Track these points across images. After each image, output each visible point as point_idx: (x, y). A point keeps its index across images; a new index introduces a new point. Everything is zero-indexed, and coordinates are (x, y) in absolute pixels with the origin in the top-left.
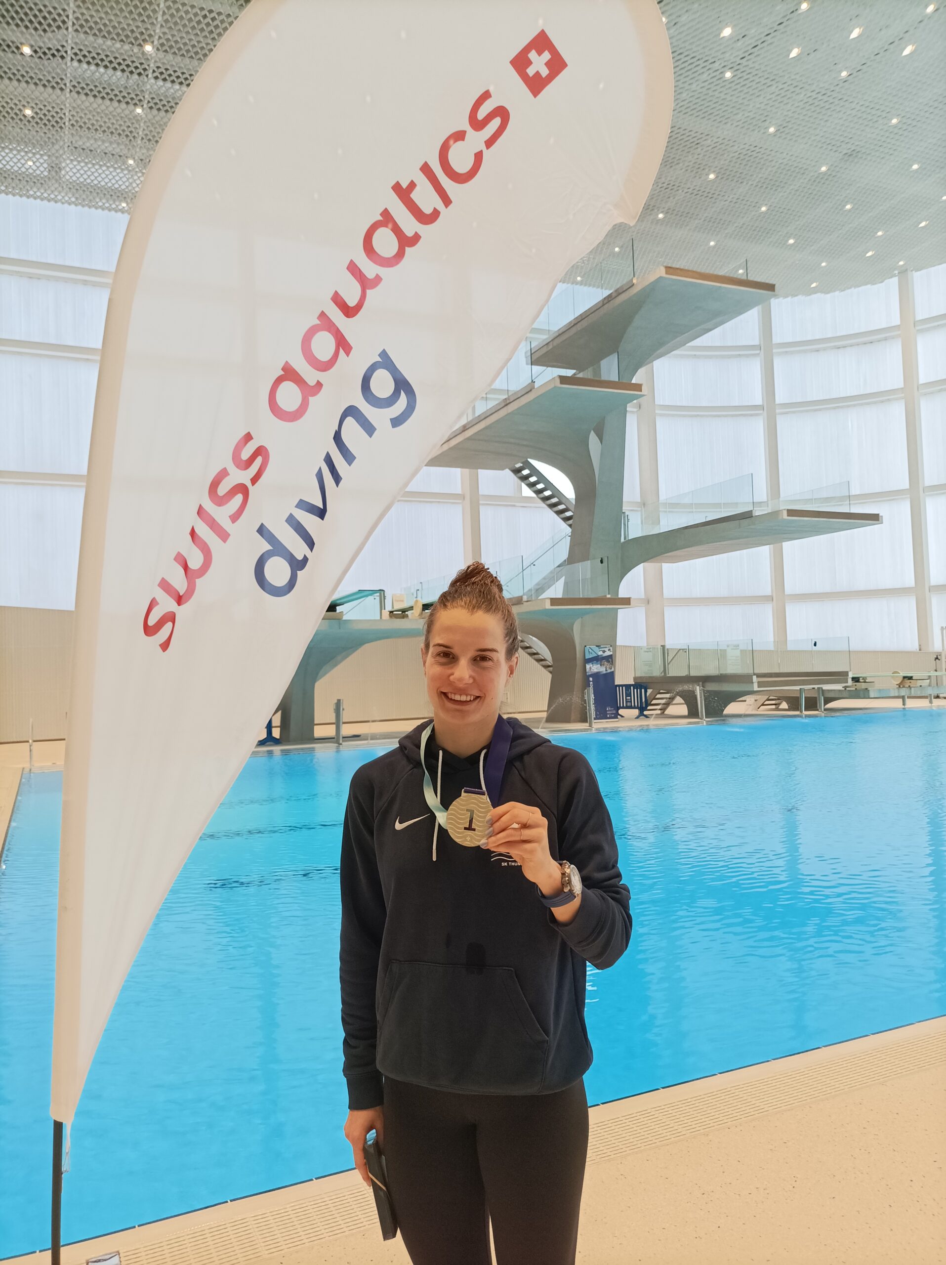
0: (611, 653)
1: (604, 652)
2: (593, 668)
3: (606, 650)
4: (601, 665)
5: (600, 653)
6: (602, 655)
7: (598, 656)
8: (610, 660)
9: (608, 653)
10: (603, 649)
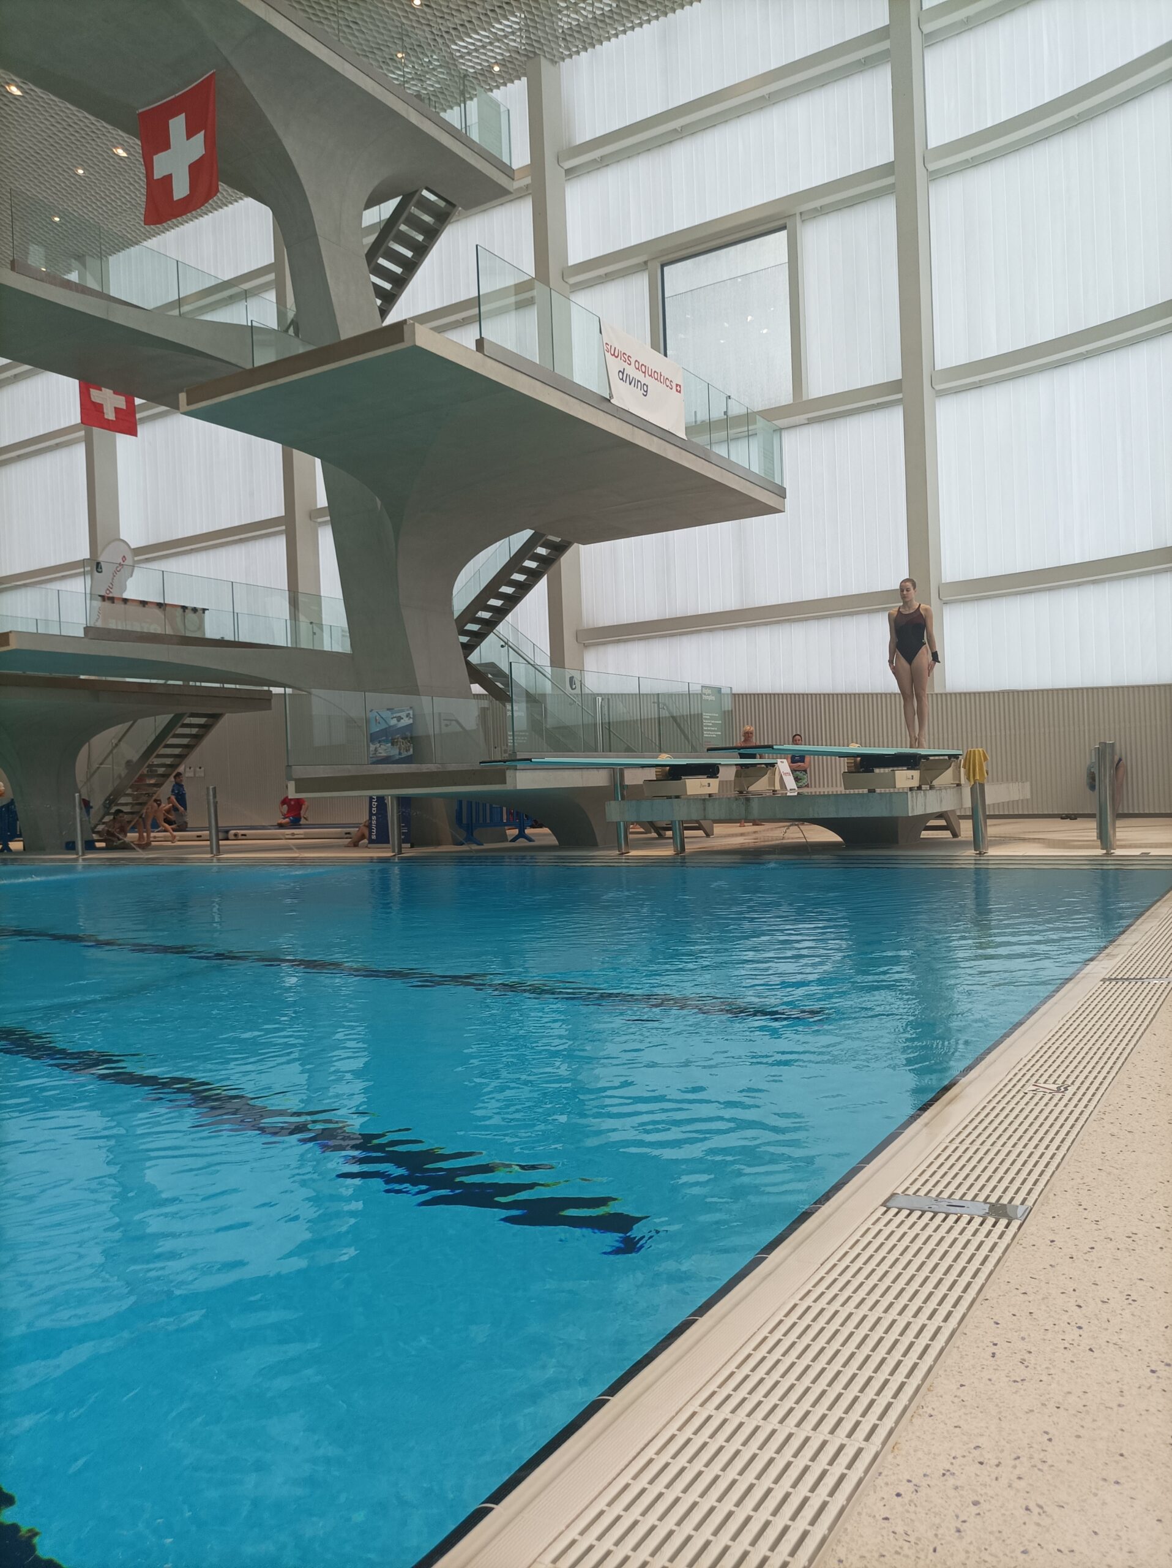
0: (411, 721)
1: (399, 719)
2: (381, 750)
3: (403, 715)
4: (393, 744)
5: (394, 722)
6: (395, 725)
7: (390, 727)
9: (406, 721)
10: (398, 715)
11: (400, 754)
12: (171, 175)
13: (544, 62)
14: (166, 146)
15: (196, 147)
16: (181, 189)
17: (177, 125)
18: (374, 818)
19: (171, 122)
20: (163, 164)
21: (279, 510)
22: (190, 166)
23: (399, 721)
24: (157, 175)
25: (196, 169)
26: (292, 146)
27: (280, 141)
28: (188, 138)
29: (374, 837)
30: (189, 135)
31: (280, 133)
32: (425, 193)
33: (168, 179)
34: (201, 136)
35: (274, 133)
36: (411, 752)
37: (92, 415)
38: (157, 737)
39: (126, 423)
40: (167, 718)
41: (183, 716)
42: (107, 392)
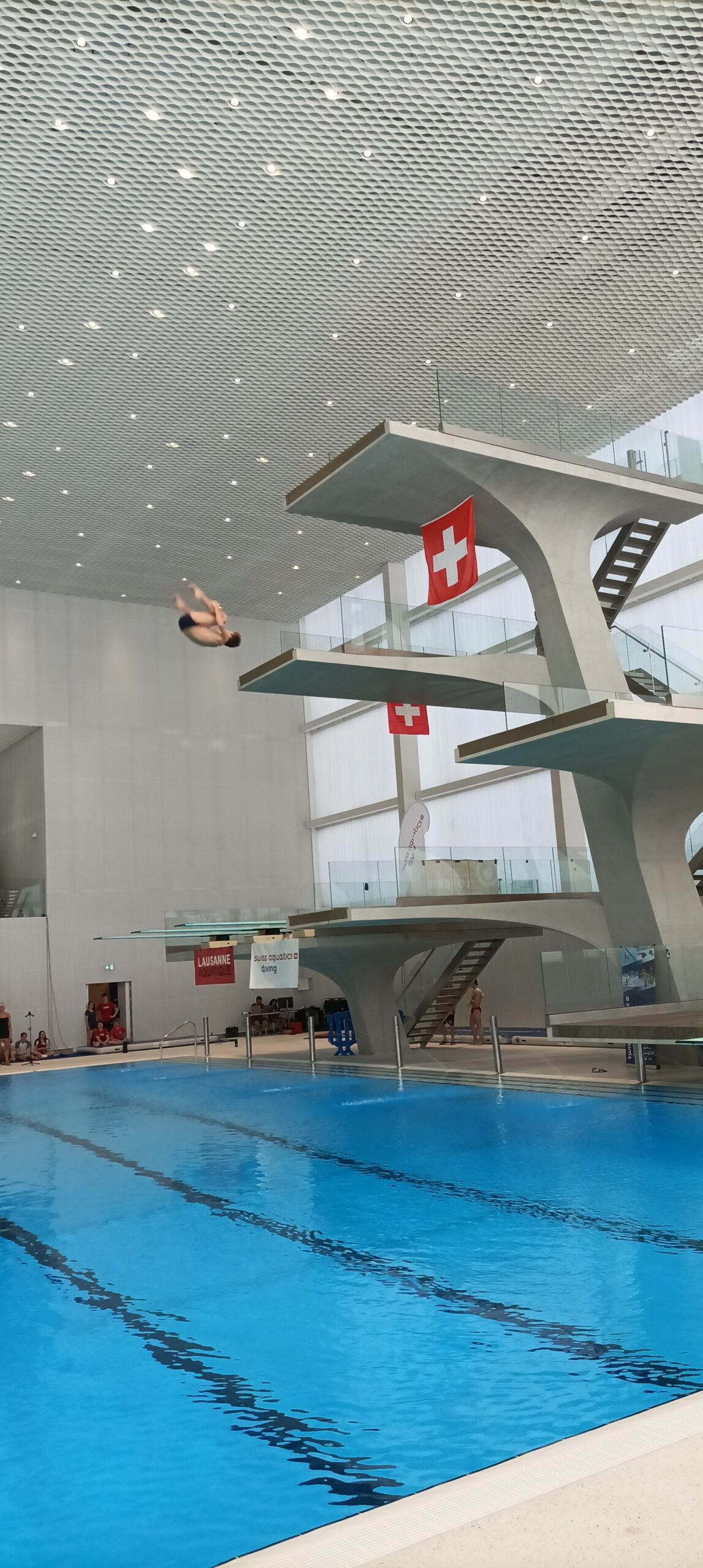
0: (653, 958)
2: (631, 982)
3: (646, 951)
4: (640, 977)
5: (639, 958)
6: (640, 961)
7: (637, 962)
8: (652, 968)
9: (649, 958)
10: (643, 952)
11: (646, 986)
12: (445, 569)
14: (442, 548)
15: (462, 549)
16: (452, 579)
17: (448, 534)
19: (444, 532)
20: (439, 562)
22: (458, 562)
23: (643, 957)
24: (436, 570)
25: (461, 565)
26: (533, 524)
27: (522, 525)
28: (456, 543)
30: (457, 539)
32: (642, 520)
33: (443, 573)
34: (463, 542)
36: (654, 984)
37: (397, 725)
38: (453, 960)
39: (421, 726)
40: (460, 945)
41: (472, 943)
42: (407, 706)
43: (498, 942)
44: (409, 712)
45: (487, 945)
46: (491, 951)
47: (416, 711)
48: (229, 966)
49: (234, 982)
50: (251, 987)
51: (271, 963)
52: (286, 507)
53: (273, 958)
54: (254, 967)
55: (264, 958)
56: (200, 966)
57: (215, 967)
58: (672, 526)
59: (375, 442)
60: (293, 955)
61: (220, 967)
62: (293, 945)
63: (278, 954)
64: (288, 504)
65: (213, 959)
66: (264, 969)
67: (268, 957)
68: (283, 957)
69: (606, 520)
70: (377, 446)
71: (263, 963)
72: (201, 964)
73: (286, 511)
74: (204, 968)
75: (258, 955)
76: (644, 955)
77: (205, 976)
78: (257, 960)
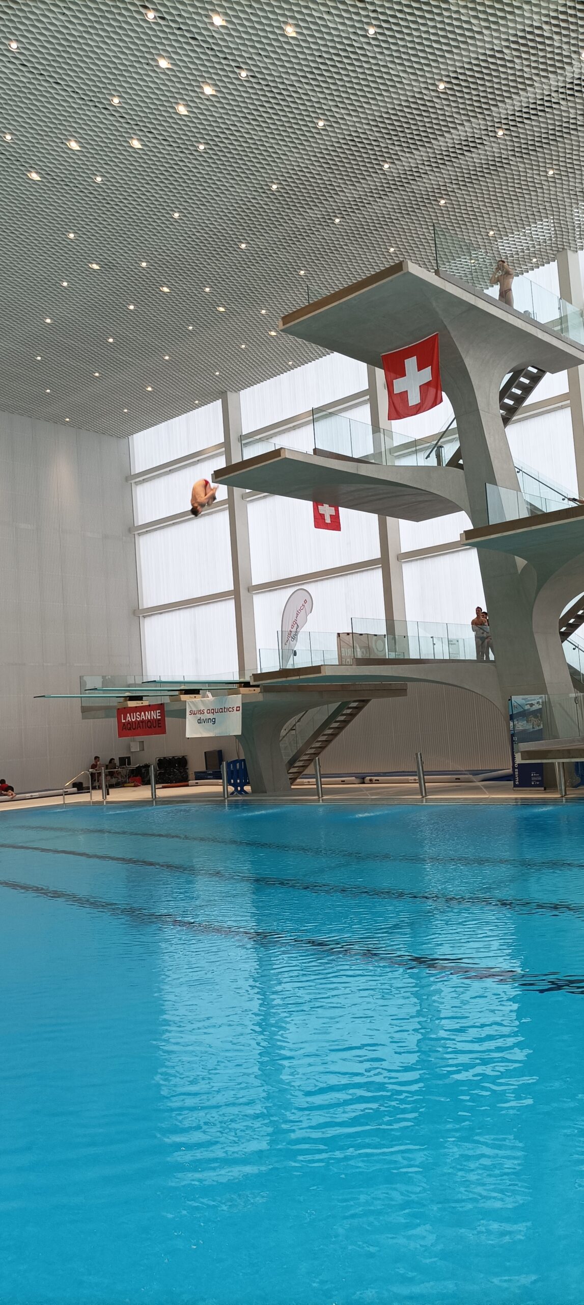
0: (541, 706)
2: (518, 726)
3: (535, 703)
4: (527, 722)
5: (528, 707)
6: (529, 709)
7: (525, 710)
8: (539, 715)
9: (537, 707)
11: (533, 728)
12: (407, 391)
13: (569, 253)
14: (403, 374)
15: (426, 375)
16: (414, 399)
17: (411, 363)
18: (517, 770)
19: (406, 361)
20: (400, 385)
21: (377, 554)
22: (421, 386)
25: (424, 388)
26: (469, 362)
27: (463, 361)
28: (419, 370)
29: (517, 783)
30: (420, 368)
31: (463, 356)
32: (530, 369)
33: (405, 395)
34: (428, 371)
35: (461, 357)
36: (542, 726)
37: (319, 522)
38: (329, 717)
39: (335, 524)
40: (337, 705)
41: (349, 702)
42: (326, 506)
43: (366, 702)
44: (327, 510)
45: (355, 704)
46: (358, 709)
47: (332, 511)
48: (159, 720)
49: (164, 732)
50: (188, 736)
51: (211, 716)
52: (281, 327)
53: (213, 711)
54: (190, 721)
55: (201, 712)
56: (123, 721)
57: (143, 721)
58: (548, 374)
59: (390, 278)
60: (235, 709)
61: (149, 721)
62: (236, 700)
63: (217, 707)
64: (284, 325)
65: (140, 715)
66: (200, 721)
67: (205, 711)
68: (222, 710)
69: (514, 364)
70: (391, 281)
71: (199, 716)
72: (125, 719)
73: (281, 331)
74: (129, 723)
75: (194, 709)
76: (532, 705)
77: (130, 729)
78: (192, 713)
